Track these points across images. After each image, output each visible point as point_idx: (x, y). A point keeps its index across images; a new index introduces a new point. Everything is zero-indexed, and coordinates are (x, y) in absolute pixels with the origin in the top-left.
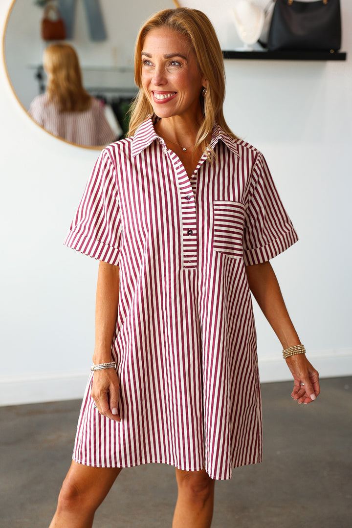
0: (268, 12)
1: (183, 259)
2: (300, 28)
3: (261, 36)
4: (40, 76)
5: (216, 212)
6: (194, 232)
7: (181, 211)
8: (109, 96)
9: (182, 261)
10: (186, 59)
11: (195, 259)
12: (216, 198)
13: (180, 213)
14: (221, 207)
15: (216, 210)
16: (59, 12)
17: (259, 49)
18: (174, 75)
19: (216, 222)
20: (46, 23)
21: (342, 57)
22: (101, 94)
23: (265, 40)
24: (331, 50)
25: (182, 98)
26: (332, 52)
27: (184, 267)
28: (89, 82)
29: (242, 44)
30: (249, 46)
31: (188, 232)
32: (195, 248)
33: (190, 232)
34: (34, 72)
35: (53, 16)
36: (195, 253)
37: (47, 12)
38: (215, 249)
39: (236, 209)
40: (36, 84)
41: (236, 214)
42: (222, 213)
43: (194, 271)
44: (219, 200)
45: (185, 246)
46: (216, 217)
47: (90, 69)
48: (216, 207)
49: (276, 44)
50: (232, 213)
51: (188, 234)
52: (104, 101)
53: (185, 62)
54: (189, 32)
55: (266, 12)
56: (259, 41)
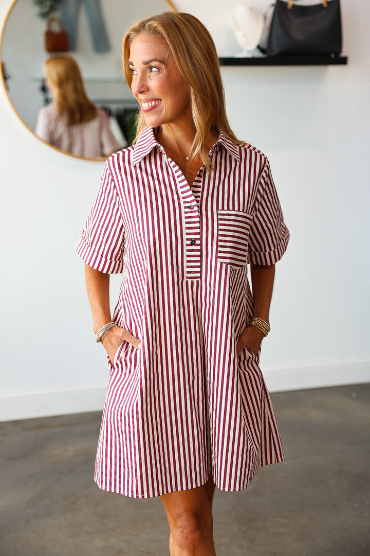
0: (267, 16)
1: (186, 270)
2: (300, 32)
3: (260, 41)
4: (44, 89)
5: (220, 222)
6: (198, 242)
7: (184, 220)
8: (114, 107)
9: (185, 272)
10: (164, 64)
11: (199, 269)
12: (220, 208)
13: (183, 223)
14: (226, 217)
15: (221, 219)
17: (259, 54)
18: (154, 81)
19: (220, 233)
20: (50, 35)
21: (343, 61)
22: (105, 105)
23: (264, 46)
24: (332, 55)
27: (187, 277)
29: (241, 50)
30: (249, 52)
31: (192, 243)
32: (198, 259)
33: (193, 242)
34: (38, 85)
35: (56, 28)
36: (199, 264)
37: (49, 24)
38: (219, 260)
40: (40, 97)
42: (227, 222)
43: (198, 282)
44: (223, 209)
45: (188, 256)
46: (220, 227)
47: (94, 81)
48: (220, 217)
49: (276, 50)
51: (191, 244)
56: (259, 47)
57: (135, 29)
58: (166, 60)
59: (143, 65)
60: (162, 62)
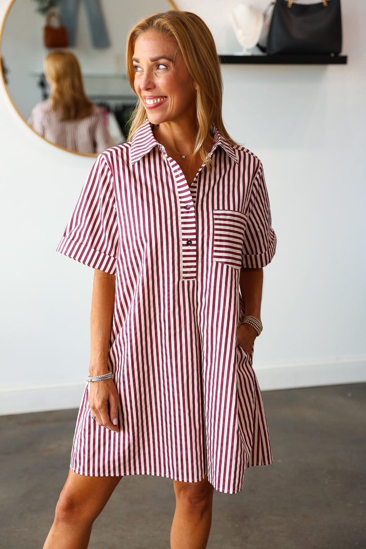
0: (267, 15)
1: (182, 270)
2: (299, 31)
3: (260, 40)
4: (43, 84)
5: (216, 222)
6: (194, 242)
7: (180, 221)
8: (112, 103)
9: (181, 272)
10: (172, 62)
11: (194, 269)
12: (216, 207)
13: (180, 223)
14: (221, 217)
15: (216, 219)
16: (61, 19)
17: (258, 53)
18: (161, 79)
19: (216, 232)
20: (48, 30)
21: (343, 61)
22: (104, 101)
23: (264, 44)
24: (332, 54)
25: (172, 103)
26: (332, 55)
27: (183, 277)
28: (91, 90)
29: (241, 48)
30: (248, 50)
31: (188, 243)
32: (194, 259)
33: (189, 243)
34: (37, 80)
35: (55, 23)
36: (195, 264)
37: (49, 19)
38: (215, 260)
39: (236, 219)
40: (39, 92)
41: (236, 224)
42: (222, 222)
43: (194, 282)
44: (218, 209)
45: (184, 256)
46: (216, 227)
47: (93, 77)
48: (215, 217)
49: (275, 48)
50: (231, 223)
51: (187, 245)
52: (107, 109)
53: (171, 64)
54: (174, 33)
55: (265, 16)
56: (258, 45)
57: (142, 26)
58: (174, 58)
59: (150, 62)
60: (170, 59)
